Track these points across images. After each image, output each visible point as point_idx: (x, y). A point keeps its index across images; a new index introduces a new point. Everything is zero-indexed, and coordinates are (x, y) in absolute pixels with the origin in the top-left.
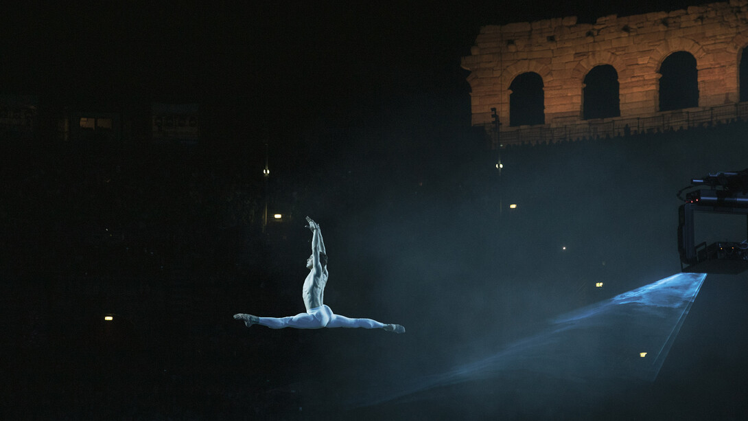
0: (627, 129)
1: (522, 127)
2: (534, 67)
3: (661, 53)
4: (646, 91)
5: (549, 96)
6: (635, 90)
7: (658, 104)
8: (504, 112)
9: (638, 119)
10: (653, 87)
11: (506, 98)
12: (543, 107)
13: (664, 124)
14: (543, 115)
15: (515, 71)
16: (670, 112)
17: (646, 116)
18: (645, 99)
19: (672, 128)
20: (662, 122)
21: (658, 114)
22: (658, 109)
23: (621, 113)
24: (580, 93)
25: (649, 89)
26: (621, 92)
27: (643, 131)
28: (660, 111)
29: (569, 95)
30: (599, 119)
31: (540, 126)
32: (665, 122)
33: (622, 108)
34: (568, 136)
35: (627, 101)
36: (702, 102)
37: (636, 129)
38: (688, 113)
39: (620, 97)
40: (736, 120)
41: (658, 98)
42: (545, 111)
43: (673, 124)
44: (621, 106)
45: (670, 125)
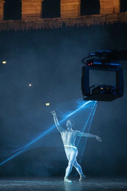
0: (64, 24)
1: (10, 21)
4: (74, 5)
5: (24, 5)
6: (69, 4)
7: (80, 11)
9: (70, 19)
10: (78, 3)
11: (1, 5)
12: (21, 11)
13: (82, 22)
14: (21, 15)
16: (86, 16)
17: (74, 18)
18: (73, 9)
19: (86, 24)
20: (81, 22)
21: (79, 17)
22: (80, 14)
23: (61, 16)
24: (40, 4)
25: (76, 4)
26: (61, 5)
27: (72, 26)
28: (81, 15)
29: (35, 5)
30: (50, 18)
31: (19, 20)
32: (83, 21)
33: (61, 13)
34: (34, 26)
35: (64, 10)
36: (101, 12)
37: (68, 24)
38: (94, 17)
39: (61, 7)
40: (118, 22)
41: (80, 9)
42: (22, 13)
43: (87, 23)
44: (61, 12)
45: (86, 23)
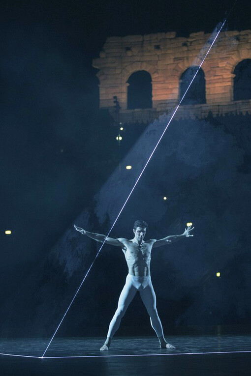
0: (210, 113)
1: (136, 110)
2: (145, 67)
3: (235, 60)
4: (225, 86)
5: (155, 88)
6: (217, 85)
7: (233, 95)
8: (123, 98)
9: (219, 106)
10: (230, 84)
11: (124, 89)
12: (151, 96)
13: (236, 110)
14: (151, 102)
15: (131, 70)
16: (240, 101)
17: (225, 104)
18: (223, 92)
19: (242, 113)
20: (235, 109)
21: (232, 103)
22: (233, 99)
23: (207, 101)
24: (178, 86)
25: (227, 84)
26: (207, 86)
27: (222, 115)
28: (234, 100)
29: (170, 87)
31: (149, 109)
32: (237, 109)
33: (207, 97)
35: (211, 93)
37: (217, 113)
39: (206, 90)
41: (232, 92)
42: (153, 99)
43: (243, 110)
44: (207, 96)
45: (241, 111)
